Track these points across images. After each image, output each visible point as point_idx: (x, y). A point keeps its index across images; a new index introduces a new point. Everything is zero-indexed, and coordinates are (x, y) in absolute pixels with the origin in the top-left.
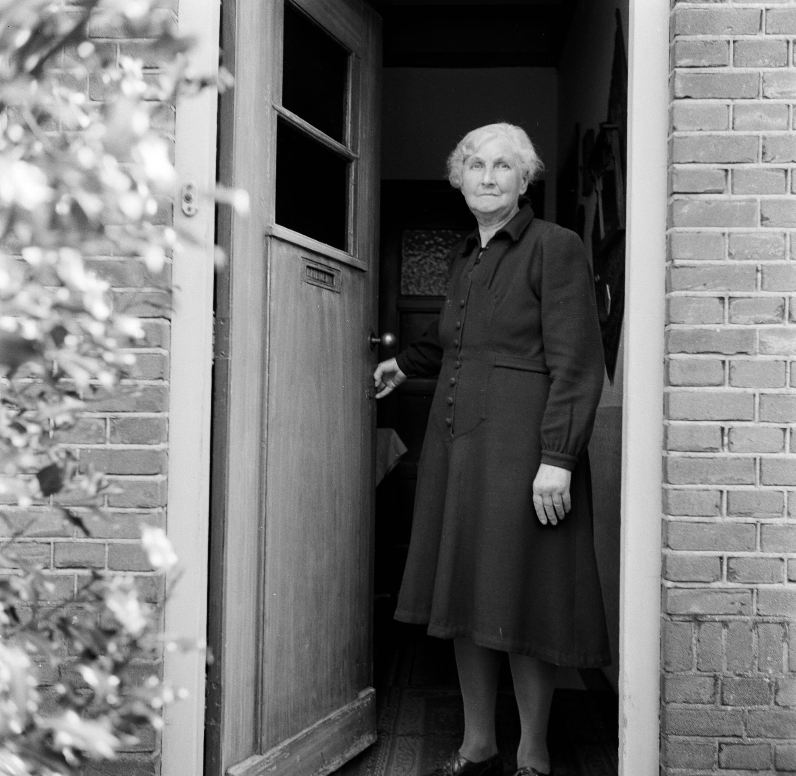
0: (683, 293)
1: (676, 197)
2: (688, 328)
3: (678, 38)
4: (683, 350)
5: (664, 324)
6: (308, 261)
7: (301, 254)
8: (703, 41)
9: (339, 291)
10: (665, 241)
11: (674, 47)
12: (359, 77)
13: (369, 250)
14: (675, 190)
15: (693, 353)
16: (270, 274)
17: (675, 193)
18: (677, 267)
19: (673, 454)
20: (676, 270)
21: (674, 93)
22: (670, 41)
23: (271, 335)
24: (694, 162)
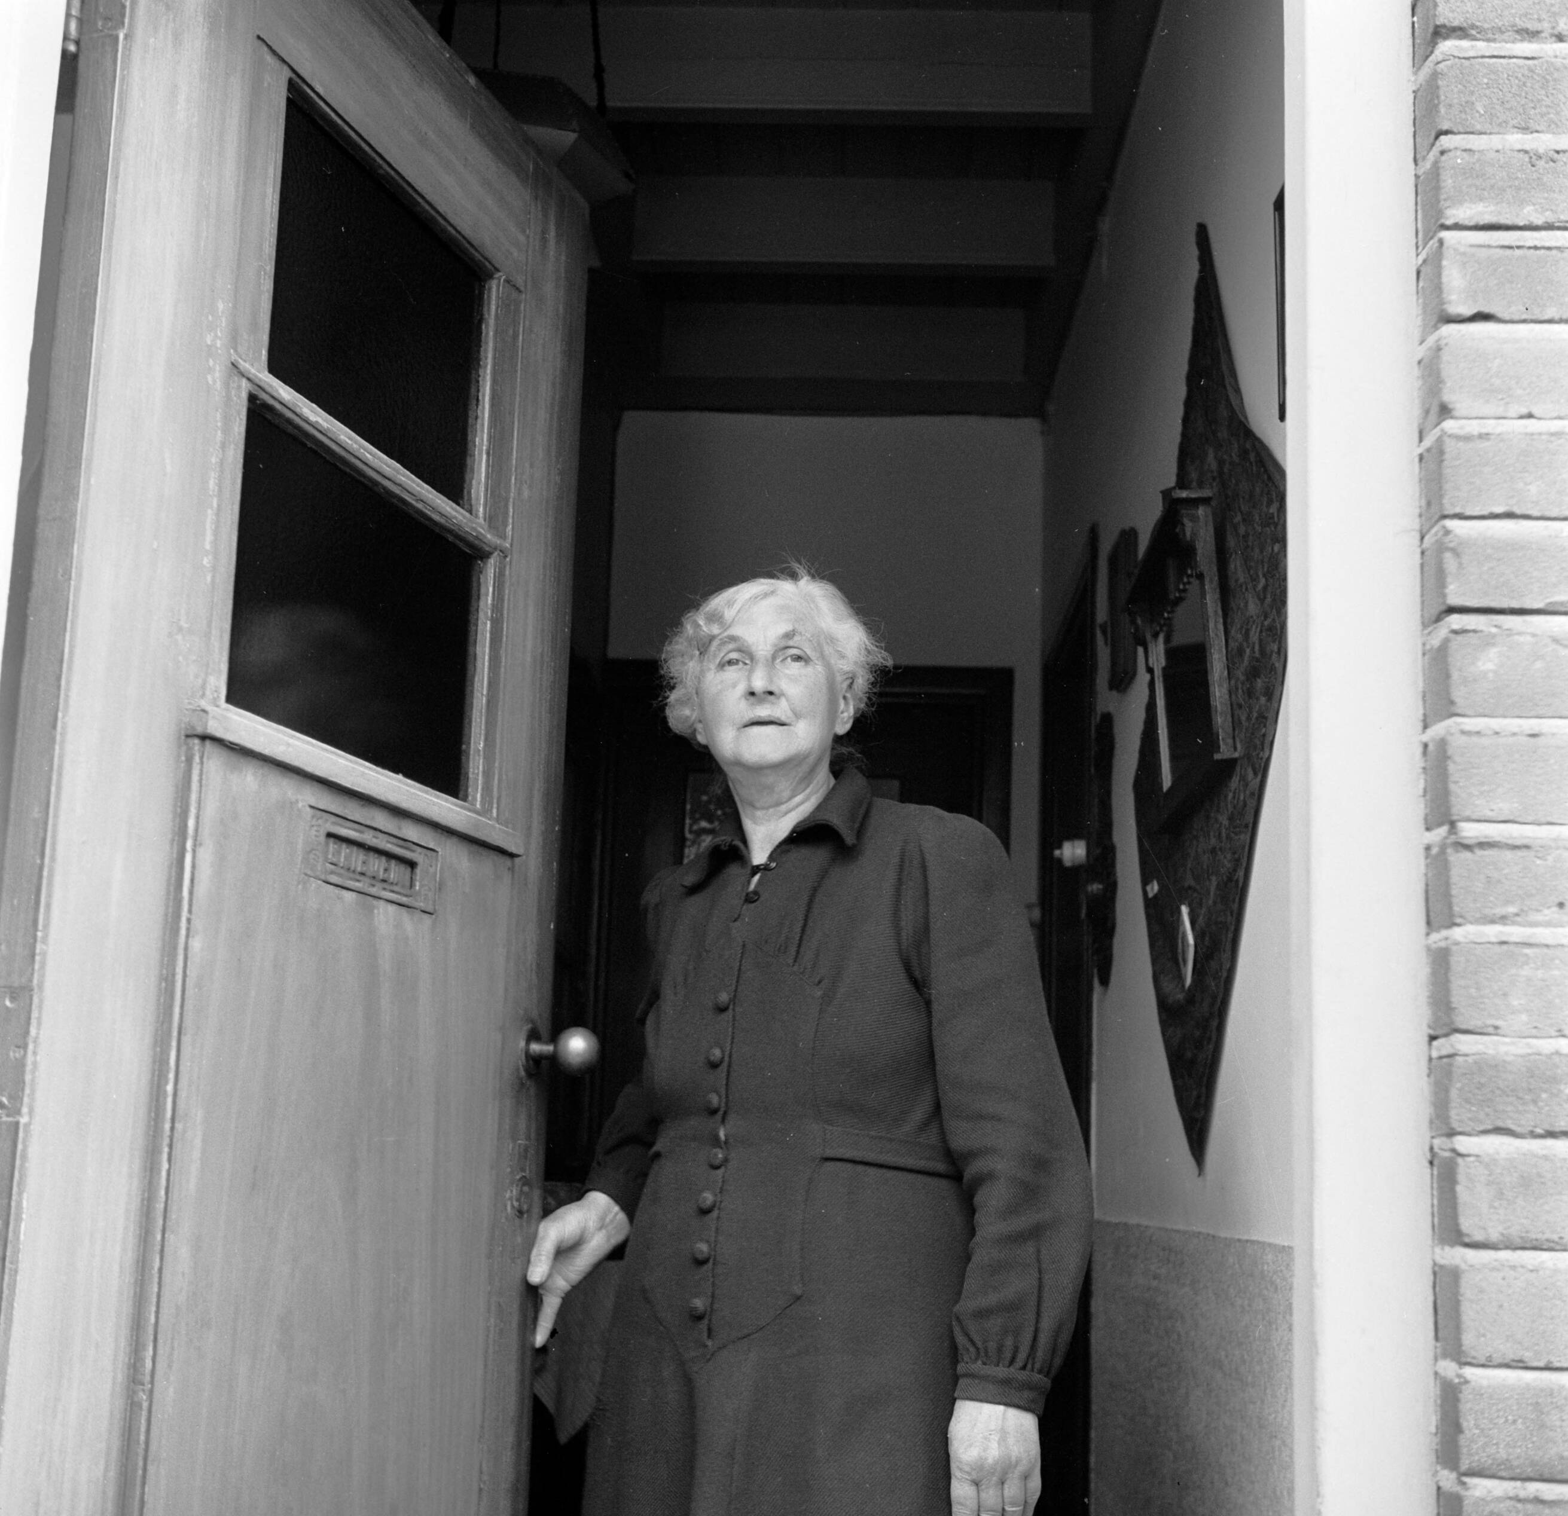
0: (1492, 932)
1: (1456, 621)
2: (1513, 1050)
3: (1445, 141)
4: (1500, 1124)
5: (1426, 1031)
6: (333, 819)
7: (308, 796)
8: (1526, 152)
9: (430, 909)
10: (1419, 762)
11: (1436, 170)
12: (515, 336)
13: (530, 798)
14: (1454, 600)
15: (1534, 1135)
16: (194, 851)
17: (1452, 610)
18: (1468, 847)
19: (1481, 1488)
20: (1466, 855)
21: (1442, 303)
22: (1415, 161)
23: (186, 1039)
24: (1510, 515)
